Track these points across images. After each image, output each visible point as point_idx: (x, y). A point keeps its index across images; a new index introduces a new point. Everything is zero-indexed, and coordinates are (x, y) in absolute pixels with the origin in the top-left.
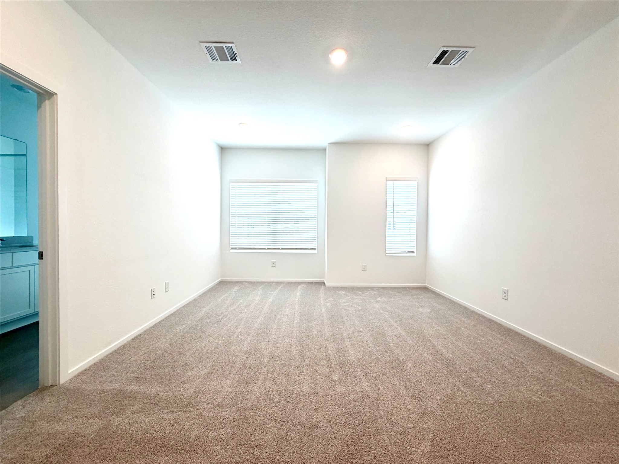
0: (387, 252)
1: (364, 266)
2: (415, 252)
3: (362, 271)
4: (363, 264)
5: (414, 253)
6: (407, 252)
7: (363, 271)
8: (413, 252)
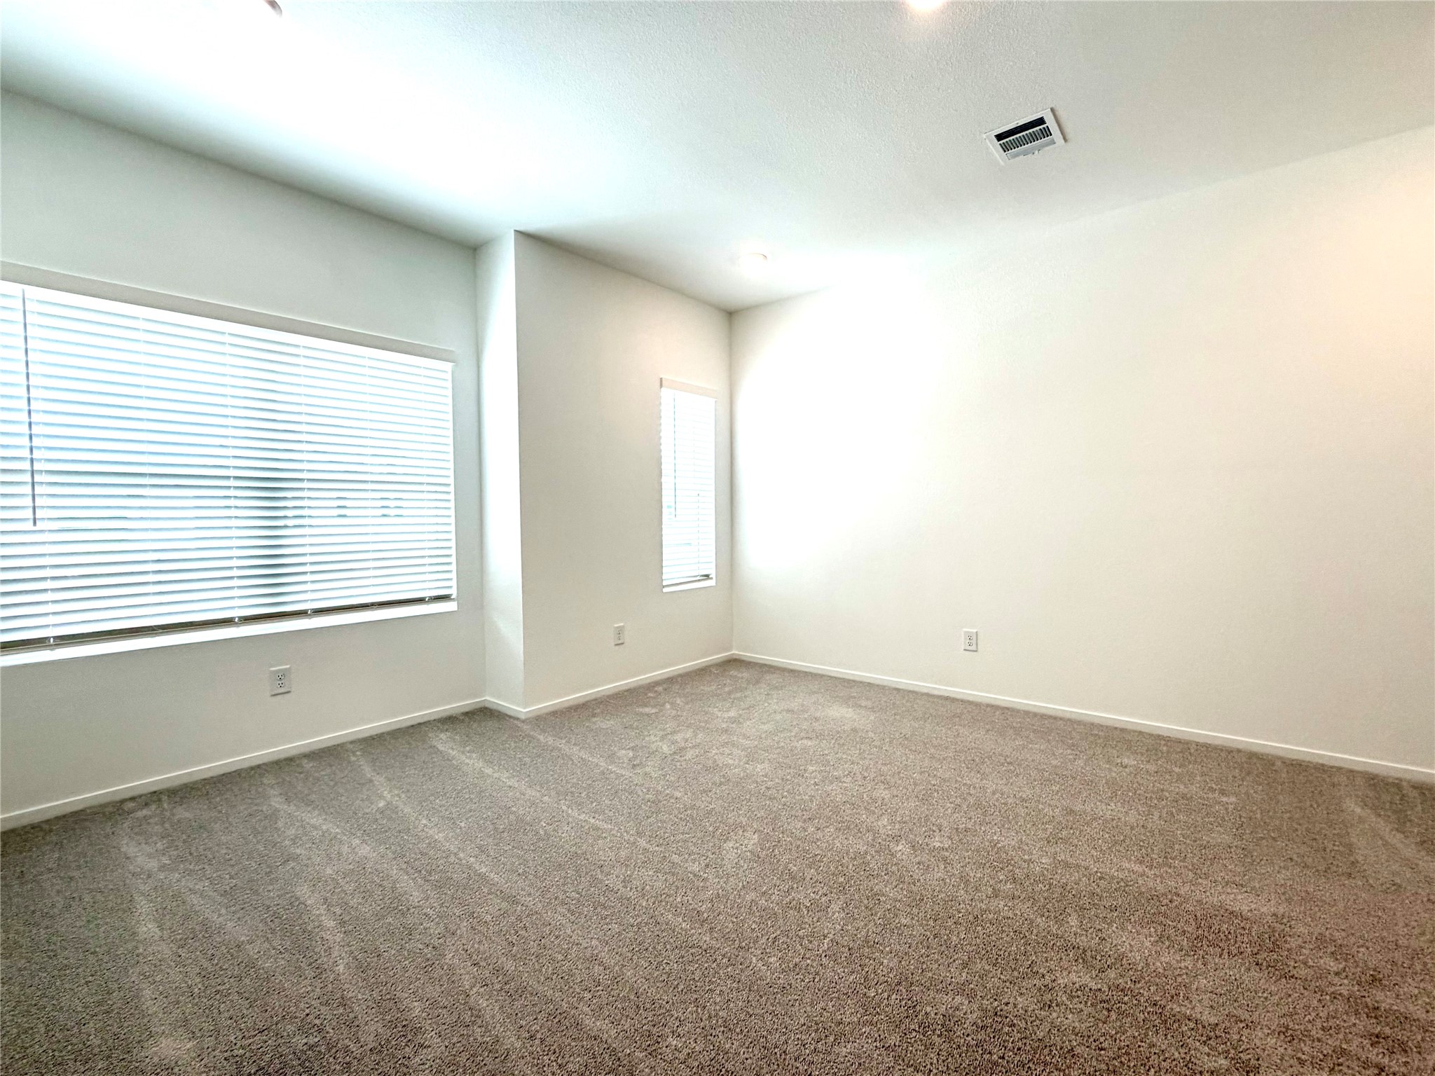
0: (665, 583)
1: (620, 631)
2: (713, 575)
3: (616, 645)
4: (616, 626)
5: (712, 578)
6: (698, 578)
7: (617, 647)
8: (707, 576)
